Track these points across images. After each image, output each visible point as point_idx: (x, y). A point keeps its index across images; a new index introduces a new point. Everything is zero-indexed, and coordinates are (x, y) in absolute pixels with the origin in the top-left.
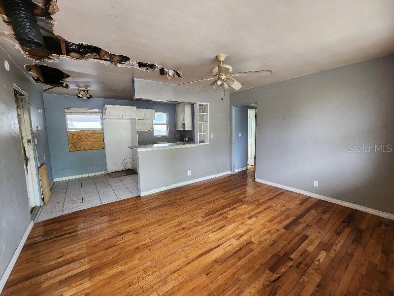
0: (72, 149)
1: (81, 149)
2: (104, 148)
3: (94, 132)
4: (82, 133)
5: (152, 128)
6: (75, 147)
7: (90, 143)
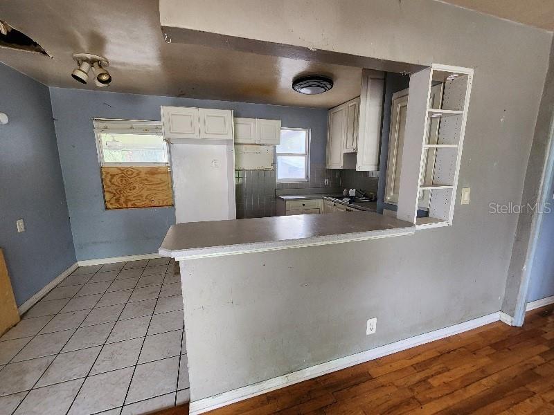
0: (112, 204)
1: (129, 205)
2: (173, 205)
3: (153, 171)
4: (130, 173)
5: (274, 164)
6: (117, 201)
7: (145, 193)
